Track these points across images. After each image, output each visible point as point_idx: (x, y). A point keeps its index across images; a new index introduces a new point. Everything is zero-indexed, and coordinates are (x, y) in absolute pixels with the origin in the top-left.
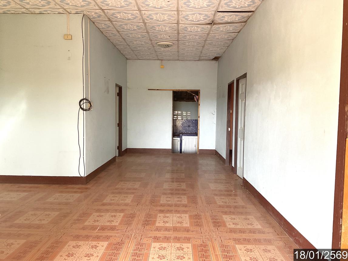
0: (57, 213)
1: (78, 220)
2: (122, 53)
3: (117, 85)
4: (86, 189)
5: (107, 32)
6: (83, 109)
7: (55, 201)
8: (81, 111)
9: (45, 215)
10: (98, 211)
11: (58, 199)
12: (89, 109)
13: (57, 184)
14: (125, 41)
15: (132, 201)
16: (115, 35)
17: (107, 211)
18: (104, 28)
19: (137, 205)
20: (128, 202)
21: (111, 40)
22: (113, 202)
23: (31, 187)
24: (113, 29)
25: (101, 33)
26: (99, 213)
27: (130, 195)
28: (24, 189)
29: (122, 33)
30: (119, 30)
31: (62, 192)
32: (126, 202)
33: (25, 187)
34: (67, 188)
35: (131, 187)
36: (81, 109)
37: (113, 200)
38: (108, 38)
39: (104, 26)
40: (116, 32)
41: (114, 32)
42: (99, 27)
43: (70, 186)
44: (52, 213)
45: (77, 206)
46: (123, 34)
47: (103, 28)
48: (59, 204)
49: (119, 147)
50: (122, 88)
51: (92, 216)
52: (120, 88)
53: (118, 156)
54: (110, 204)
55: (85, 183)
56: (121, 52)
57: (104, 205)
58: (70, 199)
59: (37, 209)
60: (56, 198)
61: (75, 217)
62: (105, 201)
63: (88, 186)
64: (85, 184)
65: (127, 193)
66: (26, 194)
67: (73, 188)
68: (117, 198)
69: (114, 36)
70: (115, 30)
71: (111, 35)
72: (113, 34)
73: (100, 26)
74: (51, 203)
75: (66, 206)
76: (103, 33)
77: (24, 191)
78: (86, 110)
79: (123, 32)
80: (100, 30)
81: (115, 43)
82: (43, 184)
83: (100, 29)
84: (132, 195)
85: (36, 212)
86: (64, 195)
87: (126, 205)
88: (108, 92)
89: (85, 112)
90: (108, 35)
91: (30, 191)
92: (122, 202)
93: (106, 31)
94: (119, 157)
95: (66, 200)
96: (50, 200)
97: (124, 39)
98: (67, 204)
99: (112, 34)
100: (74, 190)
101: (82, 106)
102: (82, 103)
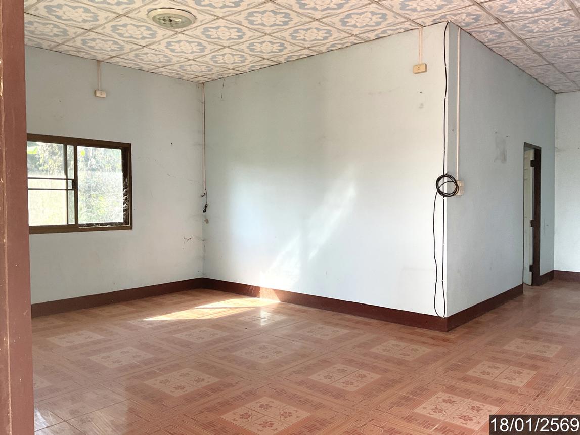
0: (376, 377)
1: (406, 399)
2: (541, 82)
3: (527, 146)
4: (445, 340)
5: (500, 47)
6: (442, 193)
7: (384, 353)
8: (440, 197)
9: (357, 375)
10: (451, 389)
11: (389, 351)
12: (454, 193)
13: (400, 323)
14: (541, 56)
15: (529, 385)
16: (518, 50)
17: (468, 394)
18: (493, 40)
19: (537, 396)
20: (518, 385)
21: (512, 61)
22: (486, 377)
23: (357, 322)
24: (510, 37)
25: (489, 50)
26: (450, 395)
27: (529, 371)
28: (347, 323)
29: (531, 42)
30: (523, 37)
31: (401, 339)
32: (514, 383)
33: (349, 320)
34: (412, 334)
35: (538, 353)
36: (439, 193)
37: (488, 374)
38: (505, 58)
39: (491, 37)
40: (519, 42)
41: (514, 44)
42: (482, 41)
43: (418, 330)
44: (369, 374)
45: (415, 371)
46: (533, 44)
47: (490, 41)
48: (388, 360)
49: (535, 267)
50: (540, 150)
51: (434, 398)
52: (538, 152)
53: (530, 283)
54: (478, 381)
55: (447, 330)
56: (540, 80)
57: (465, 379)
58: (409, 355)
59: (350, 362)
60: (388, 348)
61: (403, 393)
62: (470, 373)
63: (451, 336)
64: (445, 331)
65: (522, 365)
66: (346, 331)
67: (422, 335)
68: (497, 372)
69: (516, 51)
70: (513, 38)
71: (510, 50)
72: (513, 47)
73: (484, 37)
74: (376, 356)
75: (398, 366)
76: (494, 49)
77: (346, 326)
78: (448, 195)
79: (532, 40)
80: (487, 44)
81: (522, 65)
82: (378, 319)
83: (485, 43)
84: (532, 372)
85: (346, 368)
86: (402, 344)
87: (513, 390)
88: (504, 160)
89: (445, 198)
90: (503, 53)
91: (354, 328)
92: (506, 382)
93: (497, 45)
94: (532, 287)
95: (402, 356)
96: (377, 350)
97: (539, 53)
98: (400, 363)
99: (511, 47)
100: (423, 339)
101: (441, 189)
102: (441, 182)
